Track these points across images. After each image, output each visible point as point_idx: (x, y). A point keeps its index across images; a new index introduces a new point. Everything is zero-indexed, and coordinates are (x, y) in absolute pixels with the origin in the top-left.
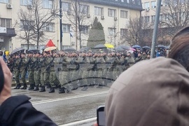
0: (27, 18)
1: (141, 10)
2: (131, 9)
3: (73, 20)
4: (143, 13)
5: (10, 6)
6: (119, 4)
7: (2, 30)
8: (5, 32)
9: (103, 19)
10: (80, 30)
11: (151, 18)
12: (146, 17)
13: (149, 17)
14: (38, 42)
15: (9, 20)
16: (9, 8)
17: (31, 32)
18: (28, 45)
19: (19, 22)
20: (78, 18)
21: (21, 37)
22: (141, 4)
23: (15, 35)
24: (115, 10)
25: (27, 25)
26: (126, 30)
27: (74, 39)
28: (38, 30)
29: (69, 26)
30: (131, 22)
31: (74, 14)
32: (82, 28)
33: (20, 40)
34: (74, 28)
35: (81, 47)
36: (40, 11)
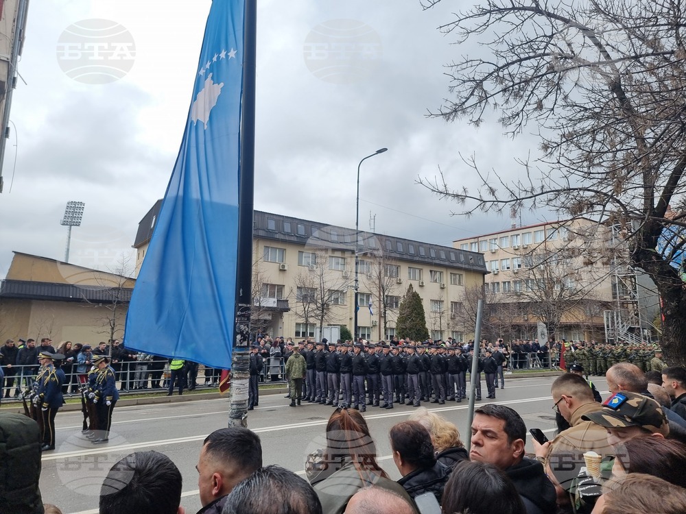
0: (307, 285)
1: (484, 273)
2: (467, 270)
3: (375, 291)
4: (488, 278)
5: (283, 266)
6: (447, 263)
7: (271, 302)
8: (275, 305)
9: (422, 286)
10: (385, 307)
11: (501, 285)
12: (493, 284)
13: (498, 283)
14: (322, 320)
15: (281, 288)
16: (283, 270)
17: (313, 306)
18: (306, 324)
19: (295, 290)
20: (382, 288)
21: (296, 313)
22: (484, 262)
23: (287, 310)
24: (441, 273)
25: (307, 295)
26: (461, 304)
27: (376, 318)
28: (323, 305)
29: (368, 296)
30: (467, 294)
31: (377, 282)
32: (389, 302)
33: (294, 317)
34: (377, 303)
35: (386, 329)
36: (326, 278)
